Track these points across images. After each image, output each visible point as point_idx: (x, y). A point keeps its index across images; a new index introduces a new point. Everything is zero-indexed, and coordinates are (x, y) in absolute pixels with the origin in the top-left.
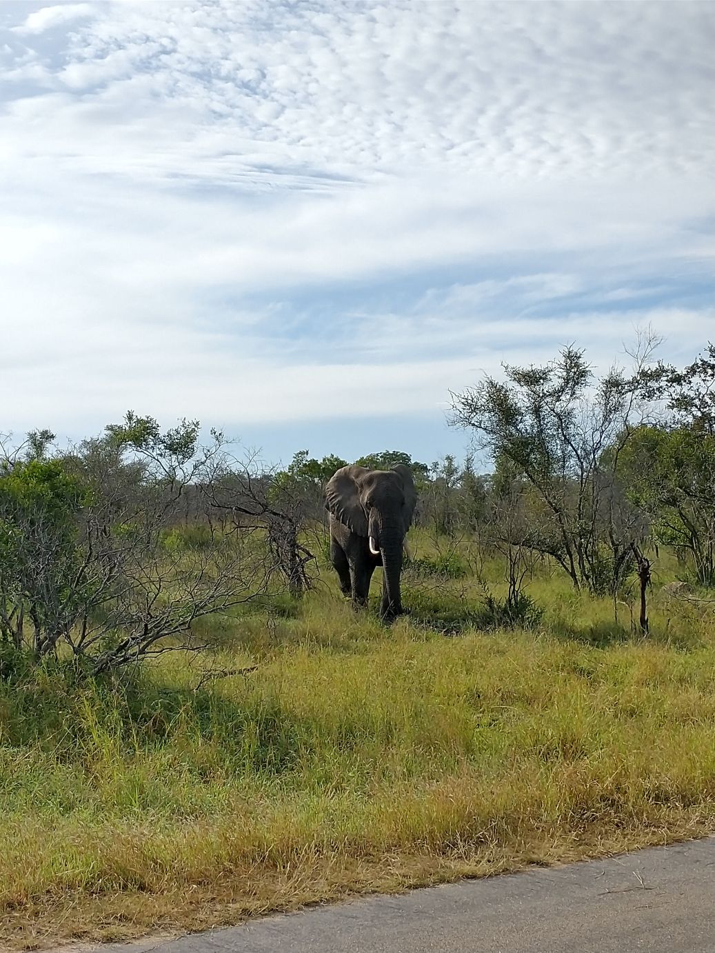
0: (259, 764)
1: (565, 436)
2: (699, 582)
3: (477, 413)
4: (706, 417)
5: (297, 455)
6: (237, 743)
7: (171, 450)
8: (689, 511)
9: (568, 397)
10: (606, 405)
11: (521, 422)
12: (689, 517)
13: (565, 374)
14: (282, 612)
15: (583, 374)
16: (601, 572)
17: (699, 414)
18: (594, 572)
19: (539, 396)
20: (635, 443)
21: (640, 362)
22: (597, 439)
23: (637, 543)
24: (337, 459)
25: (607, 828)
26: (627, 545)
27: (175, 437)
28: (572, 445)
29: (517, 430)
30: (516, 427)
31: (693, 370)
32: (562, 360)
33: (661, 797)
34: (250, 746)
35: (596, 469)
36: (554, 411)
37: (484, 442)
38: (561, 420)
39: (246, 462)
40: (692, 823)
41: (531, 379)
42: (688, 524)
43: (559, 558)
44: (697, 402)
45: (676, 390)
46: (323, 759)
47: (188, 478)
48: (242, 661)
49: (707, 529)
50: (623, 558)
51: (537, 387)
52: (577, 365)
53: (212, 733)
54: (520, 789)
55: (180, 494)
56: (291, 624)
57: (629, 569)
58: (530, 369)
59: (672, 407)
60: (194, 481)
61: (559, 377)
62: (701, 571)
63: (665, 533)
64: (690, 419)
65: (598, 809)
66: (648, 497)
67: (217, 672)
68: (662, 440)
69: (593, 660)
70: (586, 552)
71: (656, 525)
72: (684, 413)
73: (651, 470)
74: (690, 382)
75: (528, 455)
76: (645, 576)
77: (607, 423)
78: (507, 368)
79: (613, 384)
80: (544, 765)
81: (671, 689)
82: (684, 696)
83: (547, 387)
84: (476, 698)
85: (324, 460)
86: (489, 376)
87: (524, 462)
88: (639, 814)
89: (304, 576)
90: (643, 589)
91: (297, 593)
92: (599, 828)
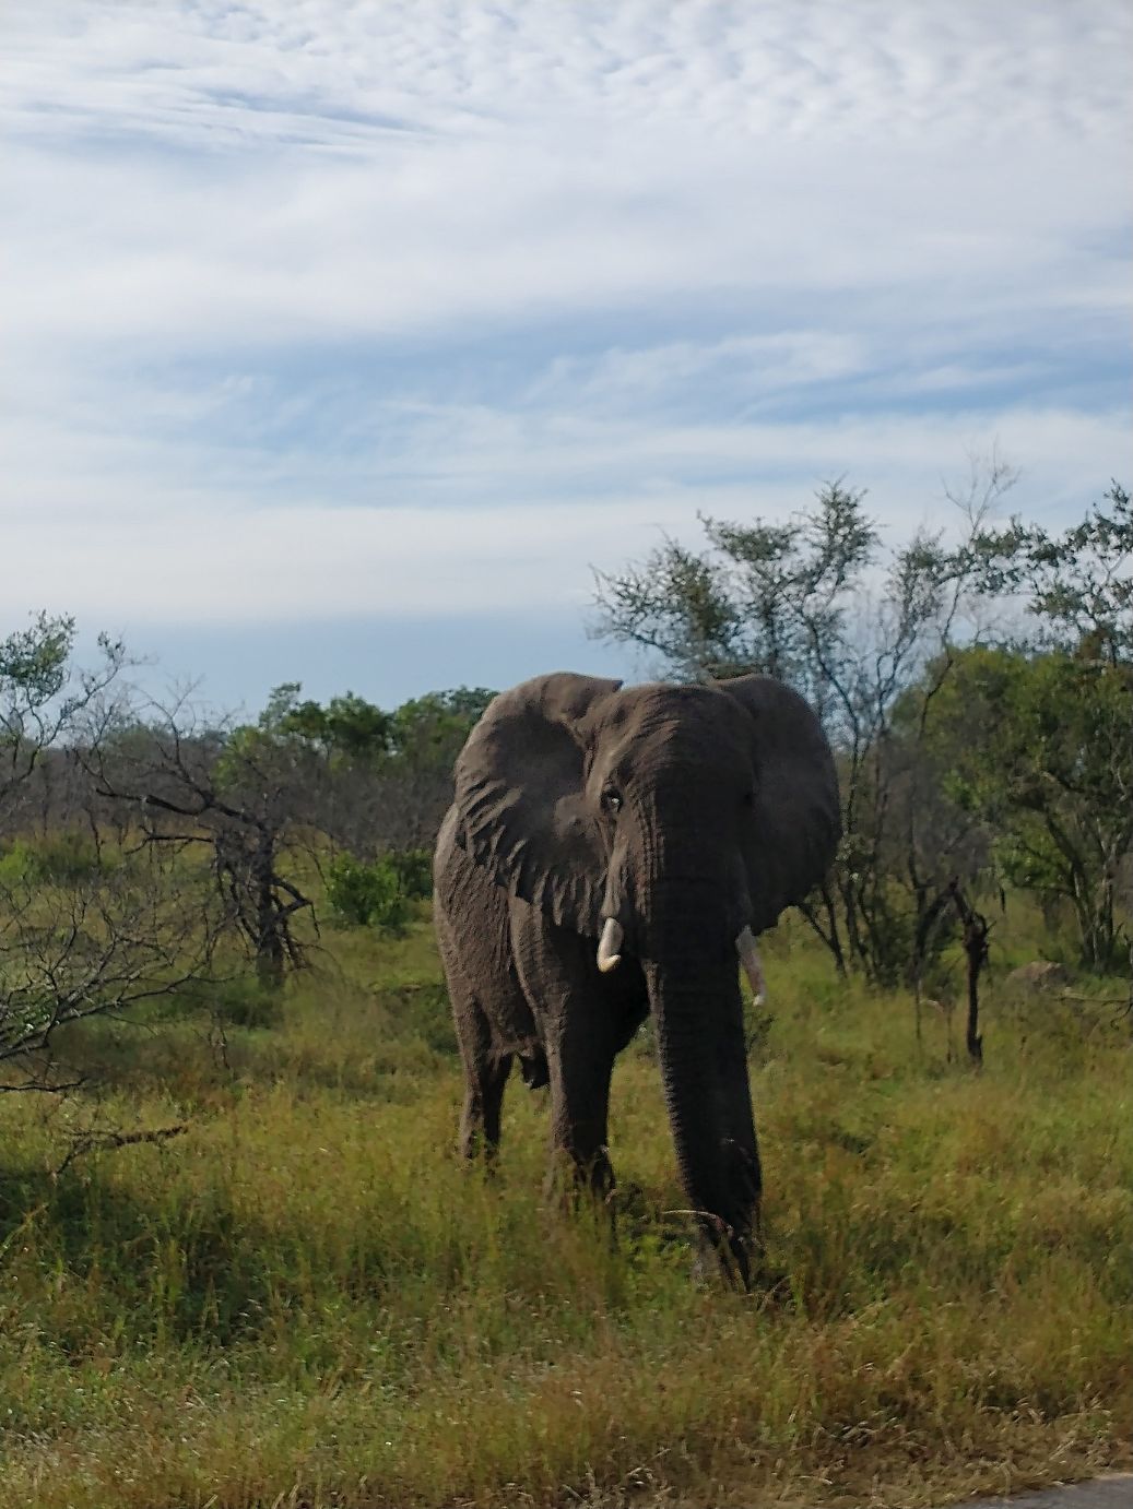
0: (185, 1327)
1: (823, 665)
2: (1087, 963)
3: (646, 615)
4: (1105, 632)
5: (278, 691)
6: (142, 1284)
7: (14, 676)
8: (1069, 819)
9: (831, 585)
10: (906, 602)
11: (735, 634)
12: (1068, 831)
13: (825, 538)
14: (241, 1015)
15: (861, 539)
16: (891, 940)
17: (1092, 626)
18: (876, 941)
19: (772, 583)
20: (962, 683)
21: (975, 519)
22: (887, 671)
23: (965, 883)
24: (359, 702)
25: (892, 1459)
26: (944, 887)
27: (24, 650)
28: (836, 684)
30: (725, 643)
31: (1081, 537)
32: (820, 510)
33: (1001, 1398)
34: (167, 1291)
35: (884, 733)
36: (802, 613)
38: (815, 631)
39: (170, 704)
40: (1060, 1450)
41: (757, 546)
42: (1066, 846)
43: (807, 911)
44: (1087, 600)
45: (1047, 577)
46: (318, 1318)
47: (50, 734)
48: (154, 1115)
49: (1103, 858)
50: (934, 912)
51: (769, 564)
52: (850, 522)
53: (89, 1263)
55: (32, 767)
56: (257, 1040)
57: (946, 936)
58: (754, 526)
59: (1039, 610)
60: (62, 740)
61: (814, 545)
62: (1089, 942)
63: (1018, 865)
64: (1073, 635)
65: (874, 1423)
66: (988, 788)
67: (103, 1137)
68: (1017, 676)
69: (870, 1118)
70: (860, 899)
71: (1002, 847)
72: (1060, 622)
73: (993, 736)
74: (1074, 561)
76: (977, 950)
77: (907, 641)
78: (708, 523)
79: (921, 561)
80: (768, 1331)
81: (1025, 1180)
82: (1051, 1193)
83: (788, 565)
85: (334, 703)
86: (672, 539)
88: (956, 1432)
89: (288, 942)
90: (974, 977)
91: (272, 977)
92: (876, 1461)
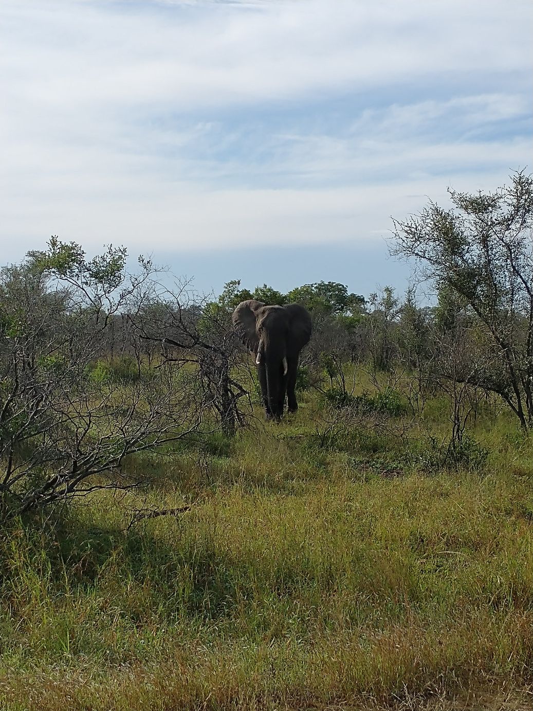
1: (514, 267)
3: (421, 243)
6: (171, 587)
7: (96, 278)
9: (518, 225)
11: (468, 252)
13: (515, 201)
19: (487, 225)
24: (270, 290)
27: (102, 265)
28: (521, 277)
29: (463, 260)
30: (462, 257)
32: (512, 186)
34: (184, 590)
36: (502, 240)
37: (429, 273)
38: (510, 250)
39: (176, 291)
41: (479, 206)
43: (506, 396)
47: (115, 308)
48: (173, 500)
51: (486, 215)
52: (528, 192)
54: (470, 640)
55: (106, 325)
58: (478, 195)
60: (121, 310)
61: (509, 205)
67: (149, 512)
75: (475, 288)
78: (453, 194)
83: (495, 215)
84: (420, 543)
86: (434, 203)
87: (471, 295)
89: (237, 413)
91: (230, 431)
